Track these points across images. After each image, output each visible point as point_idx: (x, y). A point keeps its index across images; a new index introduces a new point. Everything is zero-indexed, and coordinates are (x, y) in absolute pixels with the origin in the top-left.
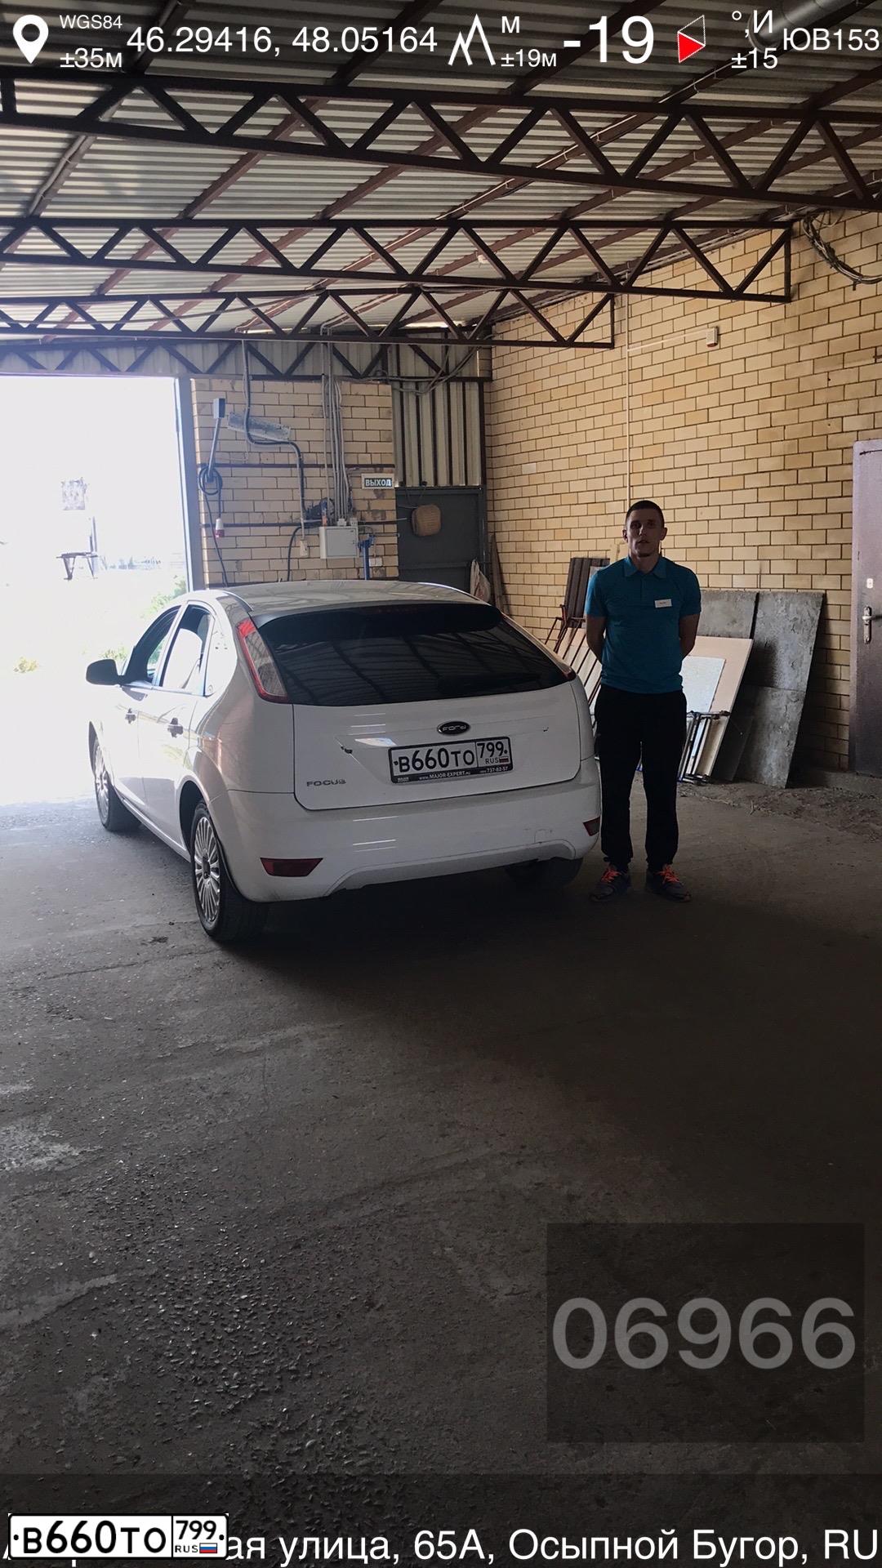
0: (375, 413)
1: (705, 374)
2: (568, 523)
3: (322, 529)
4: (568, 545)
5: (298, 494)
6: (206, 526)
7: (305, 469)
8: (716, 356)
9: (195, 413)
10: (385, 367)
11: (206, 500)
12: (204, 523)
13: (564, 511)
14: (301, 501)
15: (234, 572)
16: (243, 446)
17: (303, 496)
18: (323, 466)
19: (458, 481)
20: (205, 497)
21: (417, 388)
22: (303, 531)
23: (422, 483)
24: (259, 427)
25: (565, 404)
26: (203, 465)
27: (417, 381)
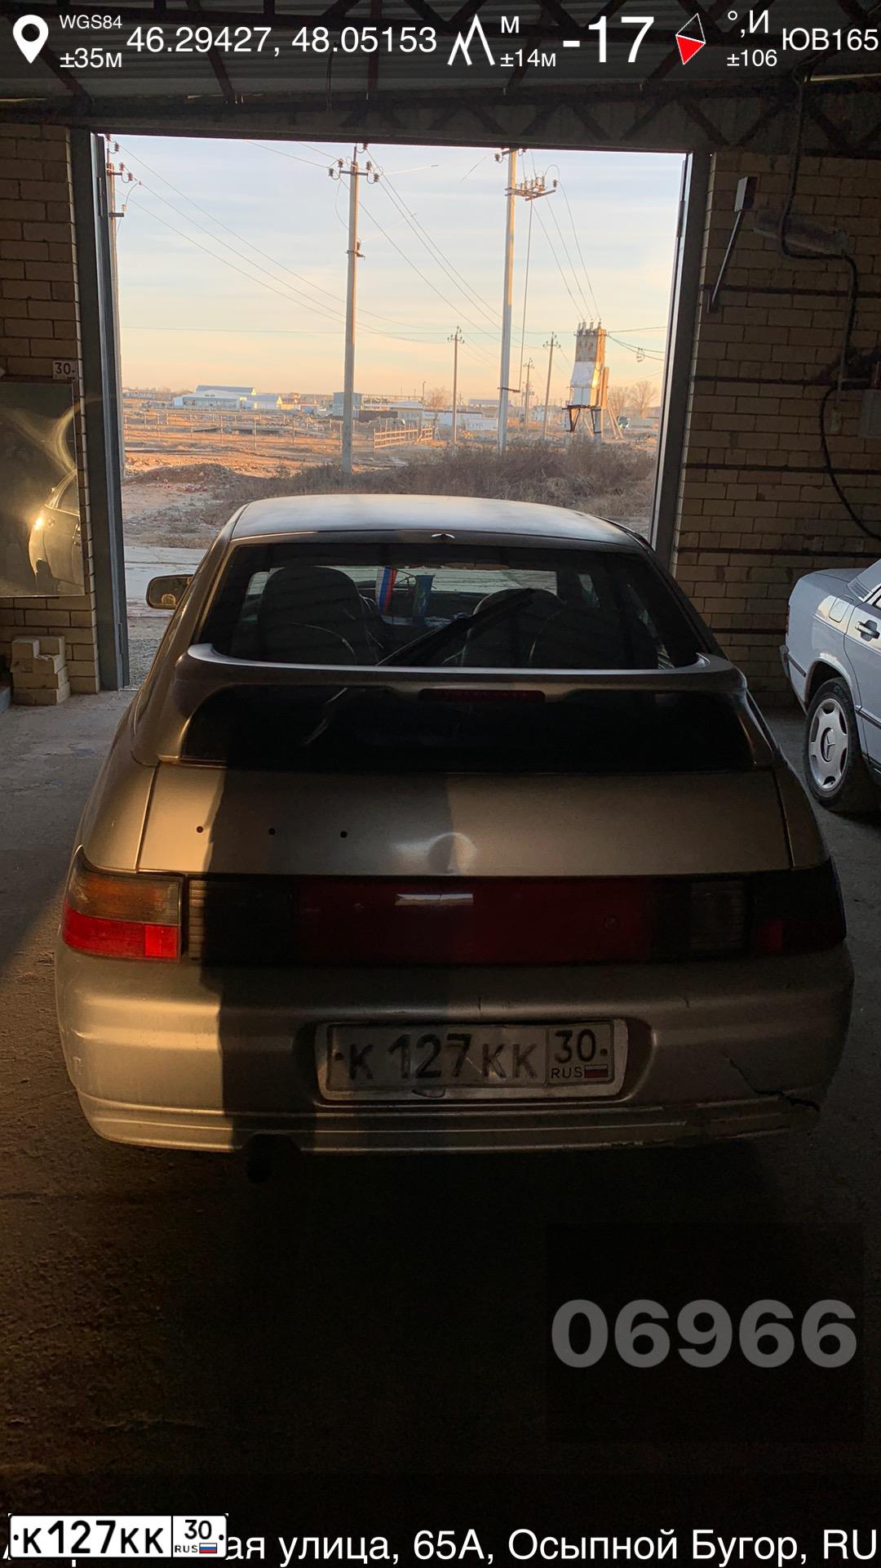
3: (870, 393)
5: (841, 336)
6: (697, 379)
7: (859, 300)
9: (710, 206)
11: (704, 340)
12: (695, 372)
14: (843, 349)
15: (726, 449)
16: (772, 260)
17: (848, 341)
22: (839, 394)
24: (803, 230)
26: (708, 287)
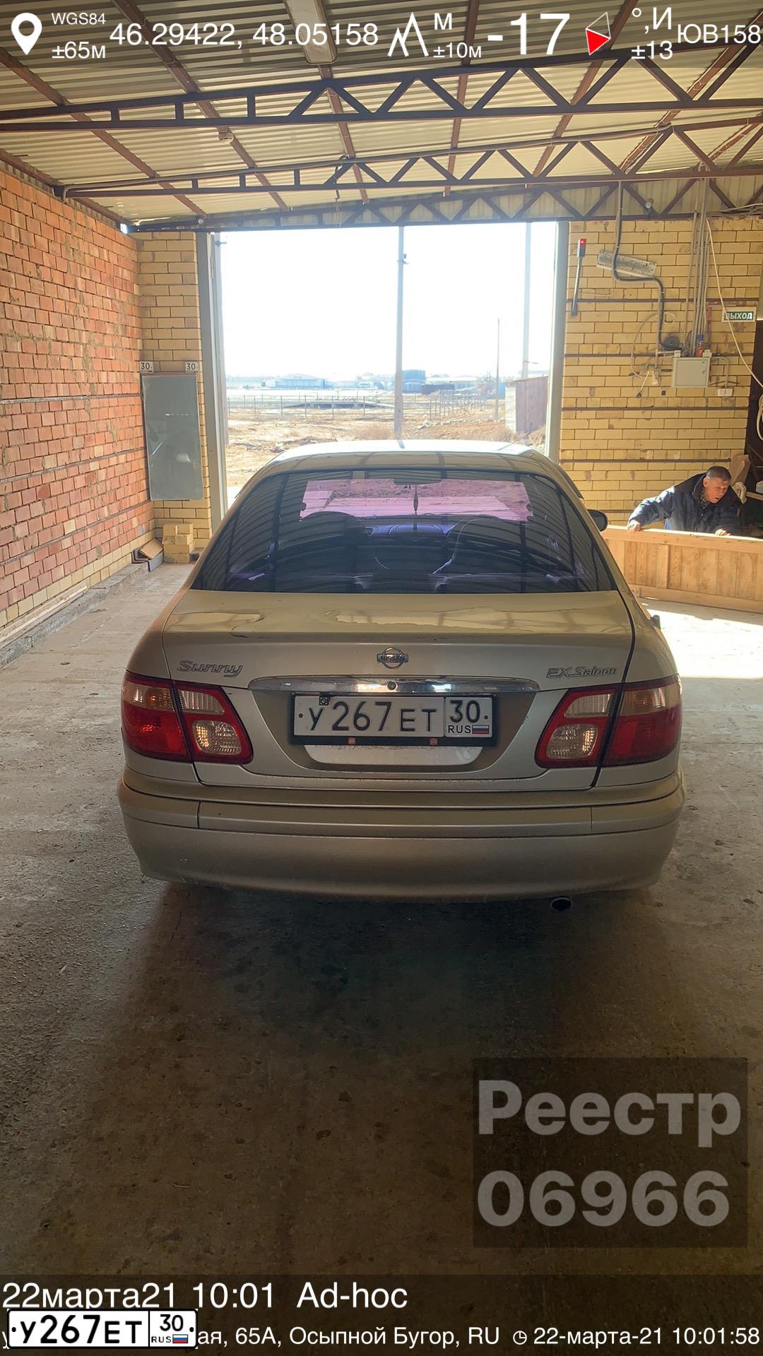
0: (745, 247)
3: (676, 359)
5: (656, 327)
6: (567, 356)
7: (665, 303)
9: (569, 253)
12: (565, 353)
14: (658, 334)
16: (610, 283)
17: (660, 329)
18: (684, 300)
22: (656, 361)
24: (627, 264)
26: (570, 301)
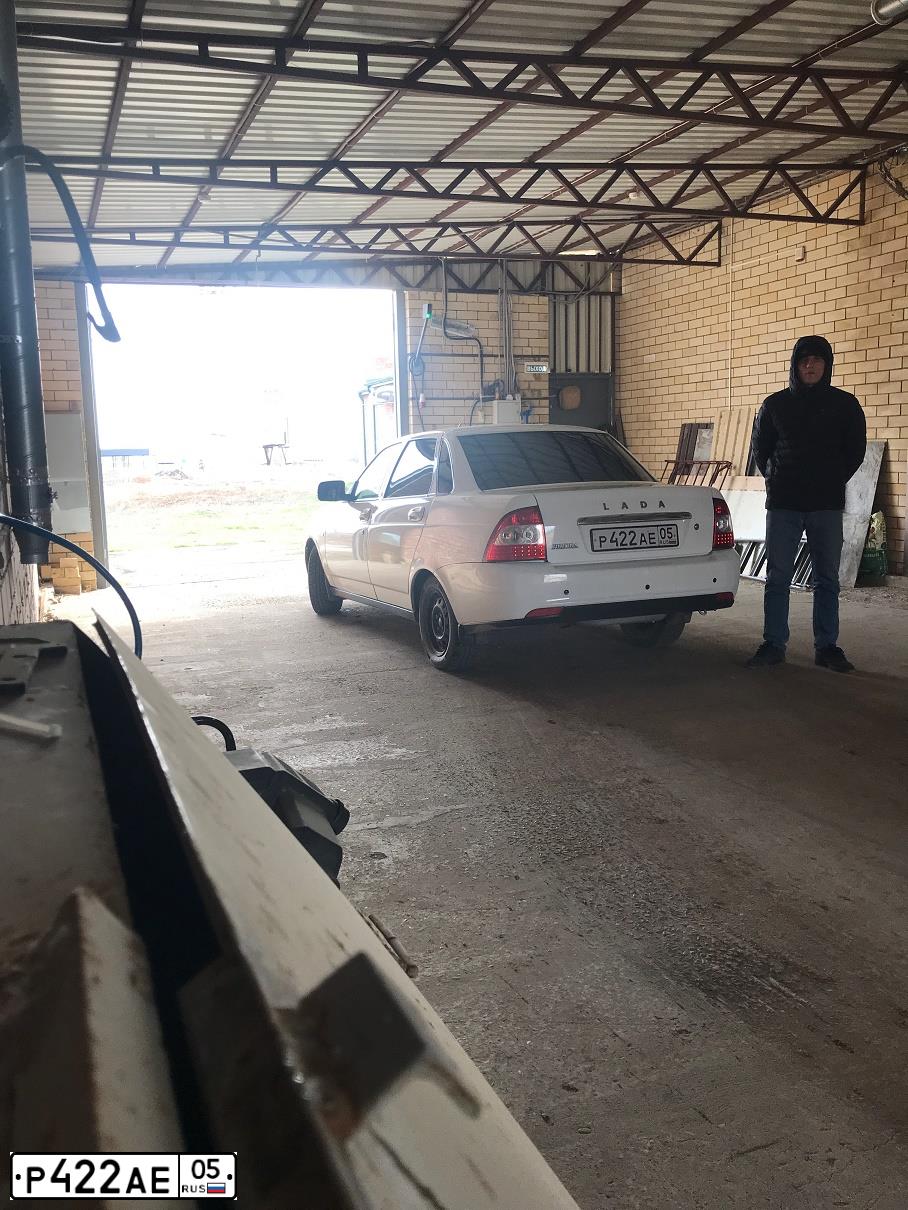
0: (535, 317)
1: (792, 282)
2: (680, 398)
3: (495, 402)
4: (679, 415)
5: (478, 376)
6: (413, 399)
7: (484, 358)
8: (802, 269)
9: (408, 316)
10: (544, 284)
11: (413, 380)
12: (411, 396)
13: (678, 389)
14: (480, 382)
16: (442, 340)
17: (482, 378)
18: (497, 356)
19: (595, 369)
20: (413, 376)
21: (566, 299)
22: (481, 404)
23: (568, 370)
24: (453, 327)
25: (680, 309)
26: (413, 354)
27: (567, 294)
